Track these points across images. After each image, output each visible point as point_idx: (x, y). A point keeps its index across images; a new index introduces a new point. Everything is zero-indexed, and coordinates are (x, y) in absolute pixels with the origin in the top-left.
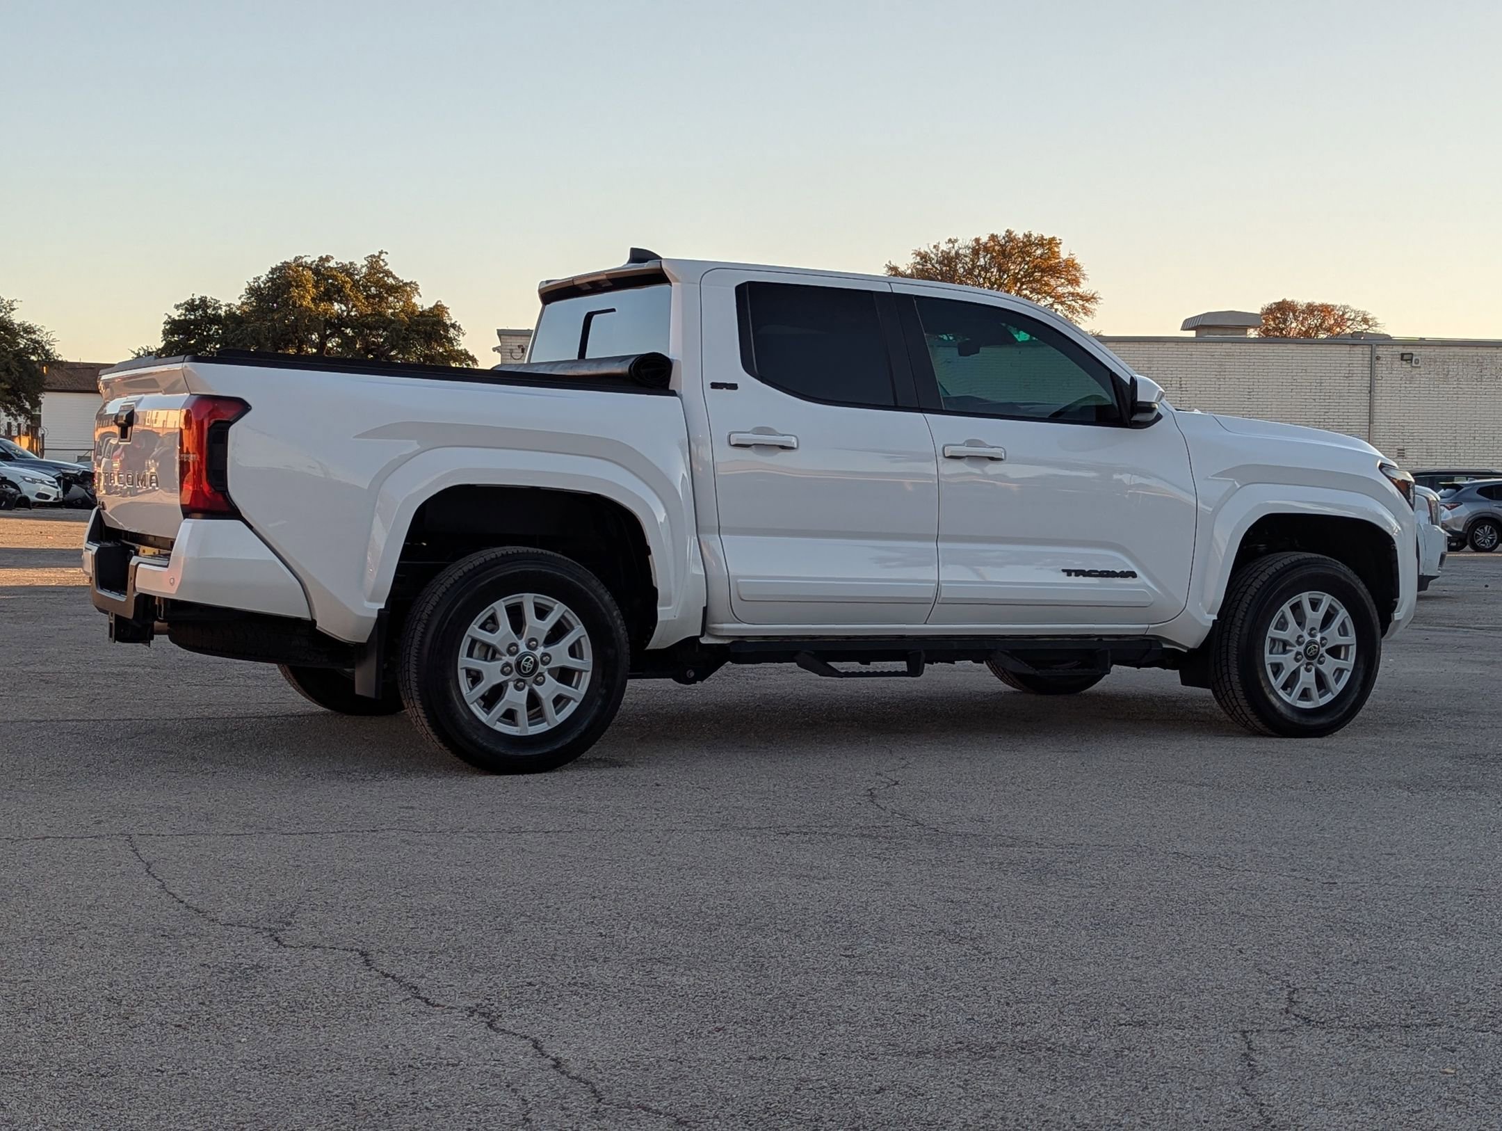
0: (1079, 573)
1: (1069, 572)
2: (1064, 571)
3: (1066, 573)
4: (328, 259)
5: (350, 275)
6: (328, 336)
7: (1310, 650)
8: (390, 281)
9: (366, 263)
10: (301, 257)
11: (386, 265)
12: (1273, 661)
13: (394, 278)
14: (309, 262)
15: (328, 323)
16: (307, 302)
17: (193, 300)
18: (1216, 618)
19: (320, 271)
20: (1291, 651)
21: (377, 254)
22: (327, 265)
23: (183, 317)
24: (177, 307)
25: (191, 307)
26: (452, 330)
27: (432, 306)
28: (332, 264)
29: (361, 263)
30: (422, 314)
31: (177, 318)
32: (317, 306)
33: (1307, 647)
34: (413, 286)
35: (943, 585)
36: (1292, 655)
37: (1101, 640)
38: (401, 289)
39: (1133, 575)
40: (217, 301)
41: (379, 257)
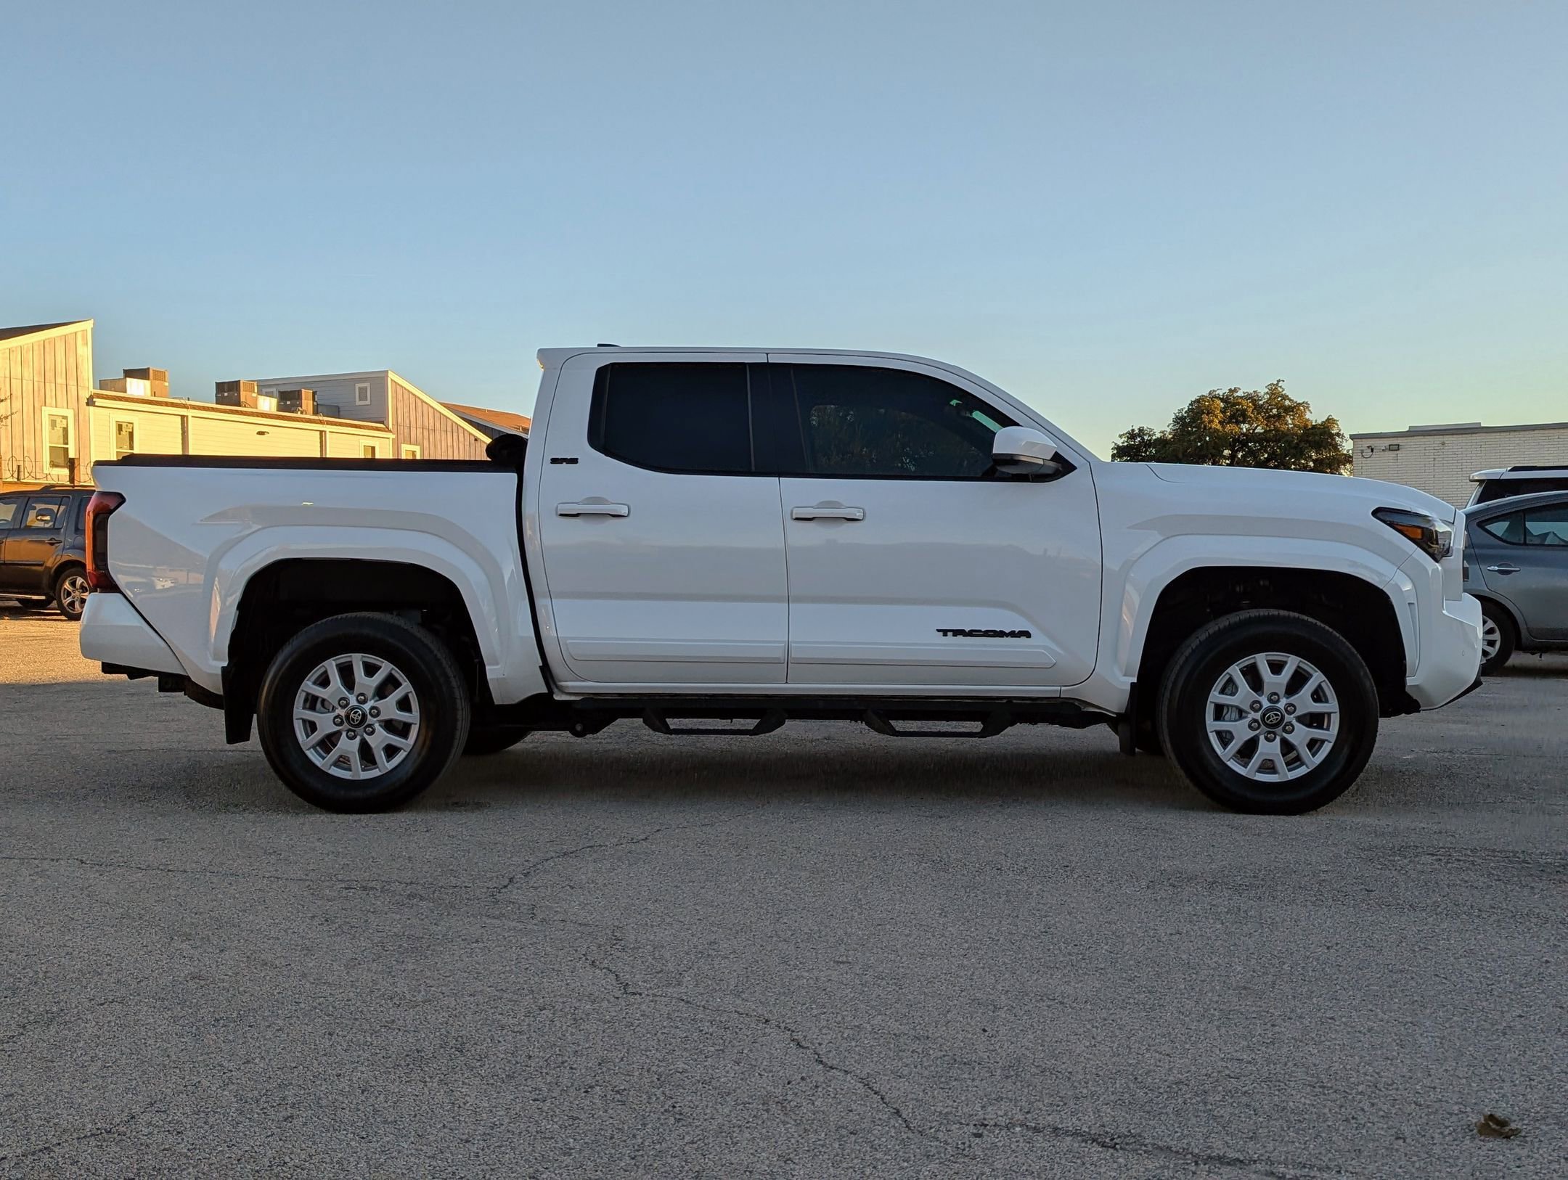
0: (956, 633)
1: (945, 632)
2: (938, 631)
3: (941, 633)
4: (1235, 390)
5: (1254, 401)
6: (1237, 450)
7: (1269, 718)
8: (1287, 403)
9: (1267, 390)
10: (1214, 391)
11: (1283, 390)
12: (1218, 729)
13: (1290, 400)
14: (1221, 394)
15: (1236, 440)
16: (1216, 425)
17: (1133, 430)
18: (1135, 680)
19: (1229, 401)
20: (1246, 717)
21: (1275, 383)
22: (1235, 395)
23: (1126, 444)
24: (1120, 436)
25: (1132, 435)
26: (1337, 439)
27: (1324, 420)
28: (1240, 394)
29: (1263, 391)
30: (1314, 427)
31: (1121, 445)
32: (1224, 427)
33: (1264, 715)
34: (1306, 405)
35: (793, 645)
36: (1246, 722)
37: (1011, 702)
38: (1295, 409)
39: (1027, 634)
40: (1152, 430)
41: (1277, 385)
